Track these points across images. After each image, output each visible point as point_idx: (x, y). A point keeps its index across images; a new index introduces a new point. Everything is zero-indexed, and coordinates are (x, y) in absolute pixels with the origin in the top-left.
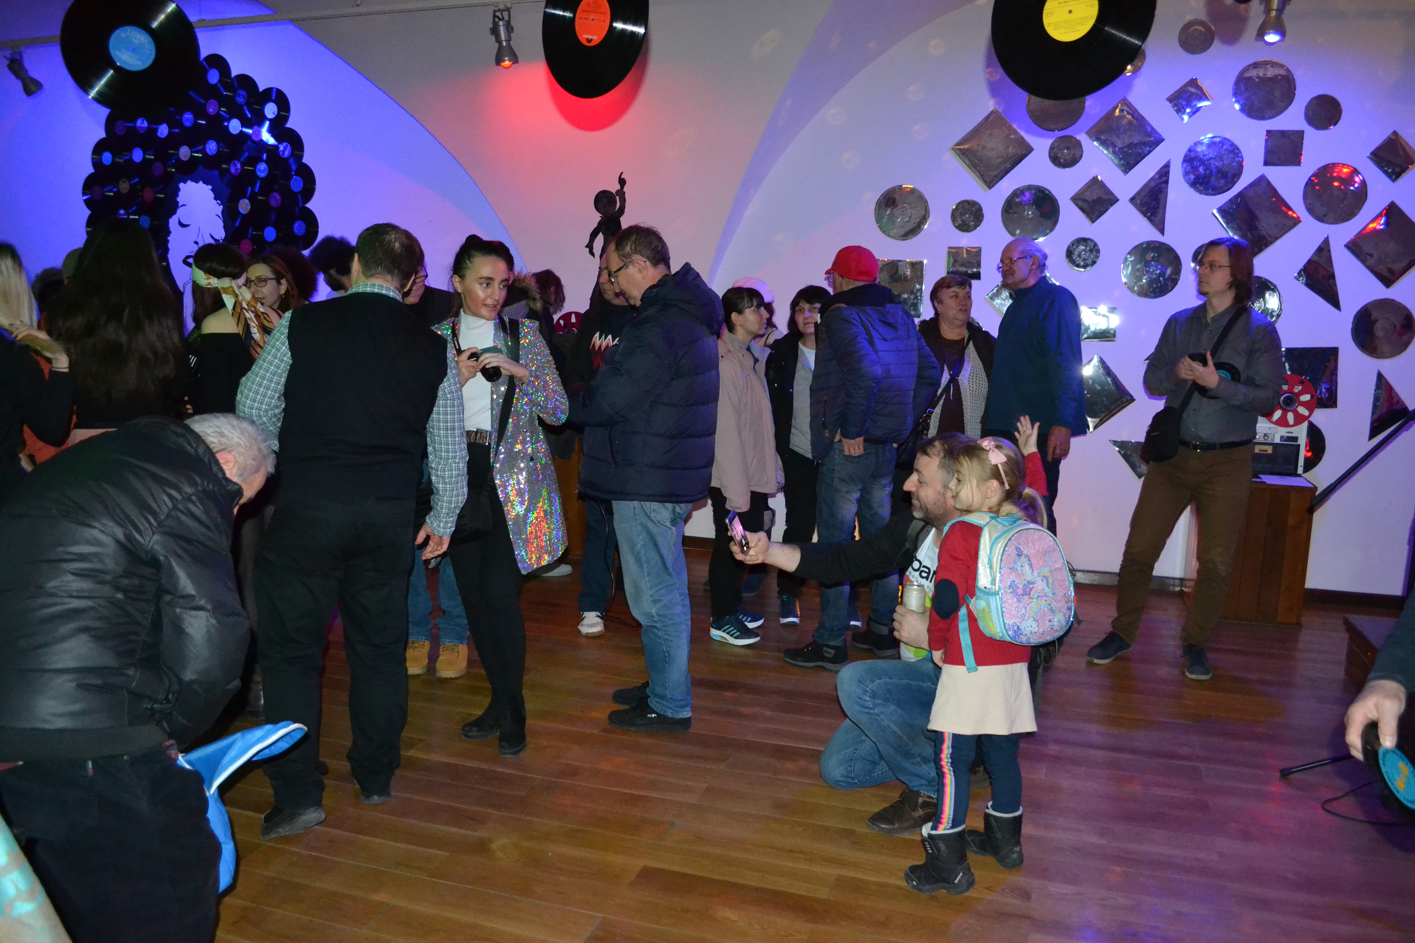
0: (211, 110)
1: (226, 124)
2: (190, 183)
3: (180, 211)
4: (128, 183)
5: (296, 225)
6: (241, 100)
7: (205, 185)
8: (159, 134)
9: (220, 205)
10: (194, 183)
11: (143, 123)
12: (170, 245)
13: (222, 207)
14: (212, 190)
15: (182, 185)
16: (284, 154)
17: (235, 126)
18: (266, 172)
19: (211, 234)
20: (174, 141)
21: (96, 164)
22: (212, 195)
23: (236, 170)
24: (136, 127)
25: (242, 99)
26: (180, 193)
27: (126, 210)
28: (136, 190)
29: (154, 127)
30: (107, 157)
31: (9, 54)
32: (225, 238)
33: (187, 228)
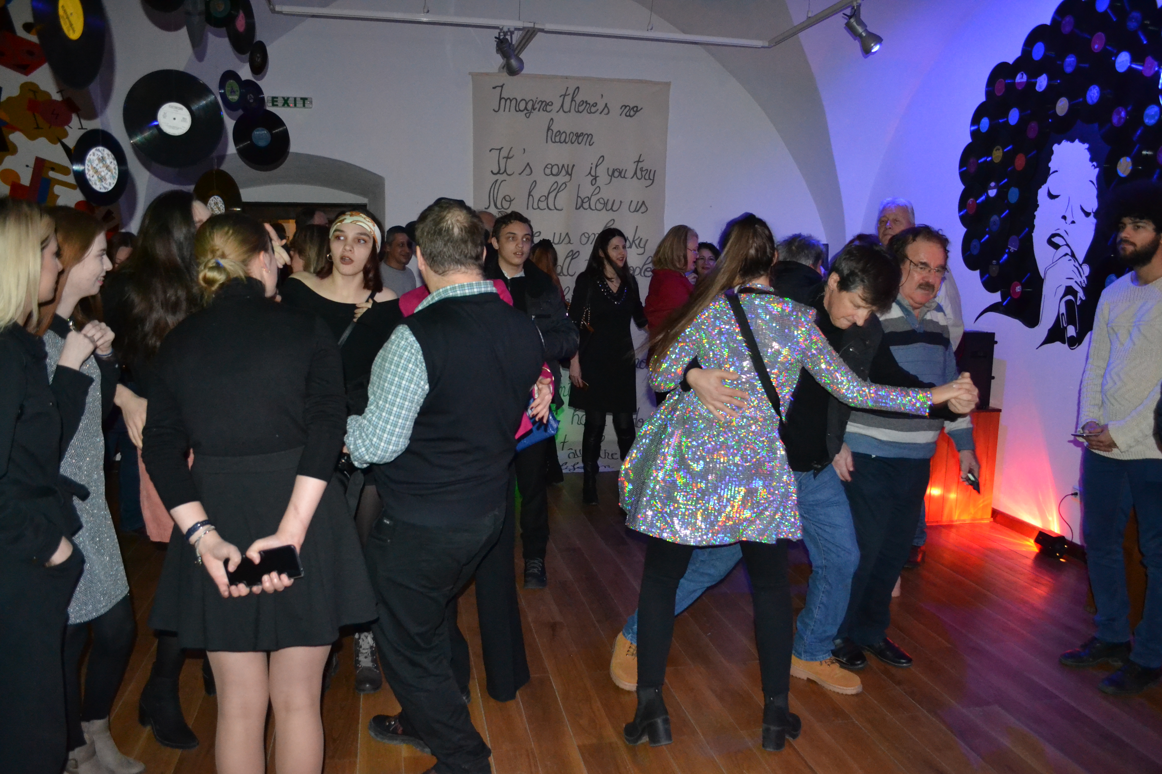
0: (1096, 47)
1: (1112, 60)
2: (1065, 144)
3: (1051, 179)
4: (1001, 151)
7: (1081, 144)
8: (1037, 88)
9: (1095, 168)
10: (1069, 143)
11: (1022, 78)
12: (1036, 222)
13: (1097, 170)
14: (1089, 149)
15: (1056, 147)
17: (1122, 62)
18: (1157, 118)
19: (1081, 206)
20: (1052, 94)
21: (975, 133)
22: (1087, 155)
23: (1120, 119)
24: (1014, 83)
26: (1053, 157)
27: (997, 182)
28: (1008, 158)
29: (1033, 81)
30: (985, 123)
31: (848, 11)
32: (1097, 210)
33: (1057, 199)
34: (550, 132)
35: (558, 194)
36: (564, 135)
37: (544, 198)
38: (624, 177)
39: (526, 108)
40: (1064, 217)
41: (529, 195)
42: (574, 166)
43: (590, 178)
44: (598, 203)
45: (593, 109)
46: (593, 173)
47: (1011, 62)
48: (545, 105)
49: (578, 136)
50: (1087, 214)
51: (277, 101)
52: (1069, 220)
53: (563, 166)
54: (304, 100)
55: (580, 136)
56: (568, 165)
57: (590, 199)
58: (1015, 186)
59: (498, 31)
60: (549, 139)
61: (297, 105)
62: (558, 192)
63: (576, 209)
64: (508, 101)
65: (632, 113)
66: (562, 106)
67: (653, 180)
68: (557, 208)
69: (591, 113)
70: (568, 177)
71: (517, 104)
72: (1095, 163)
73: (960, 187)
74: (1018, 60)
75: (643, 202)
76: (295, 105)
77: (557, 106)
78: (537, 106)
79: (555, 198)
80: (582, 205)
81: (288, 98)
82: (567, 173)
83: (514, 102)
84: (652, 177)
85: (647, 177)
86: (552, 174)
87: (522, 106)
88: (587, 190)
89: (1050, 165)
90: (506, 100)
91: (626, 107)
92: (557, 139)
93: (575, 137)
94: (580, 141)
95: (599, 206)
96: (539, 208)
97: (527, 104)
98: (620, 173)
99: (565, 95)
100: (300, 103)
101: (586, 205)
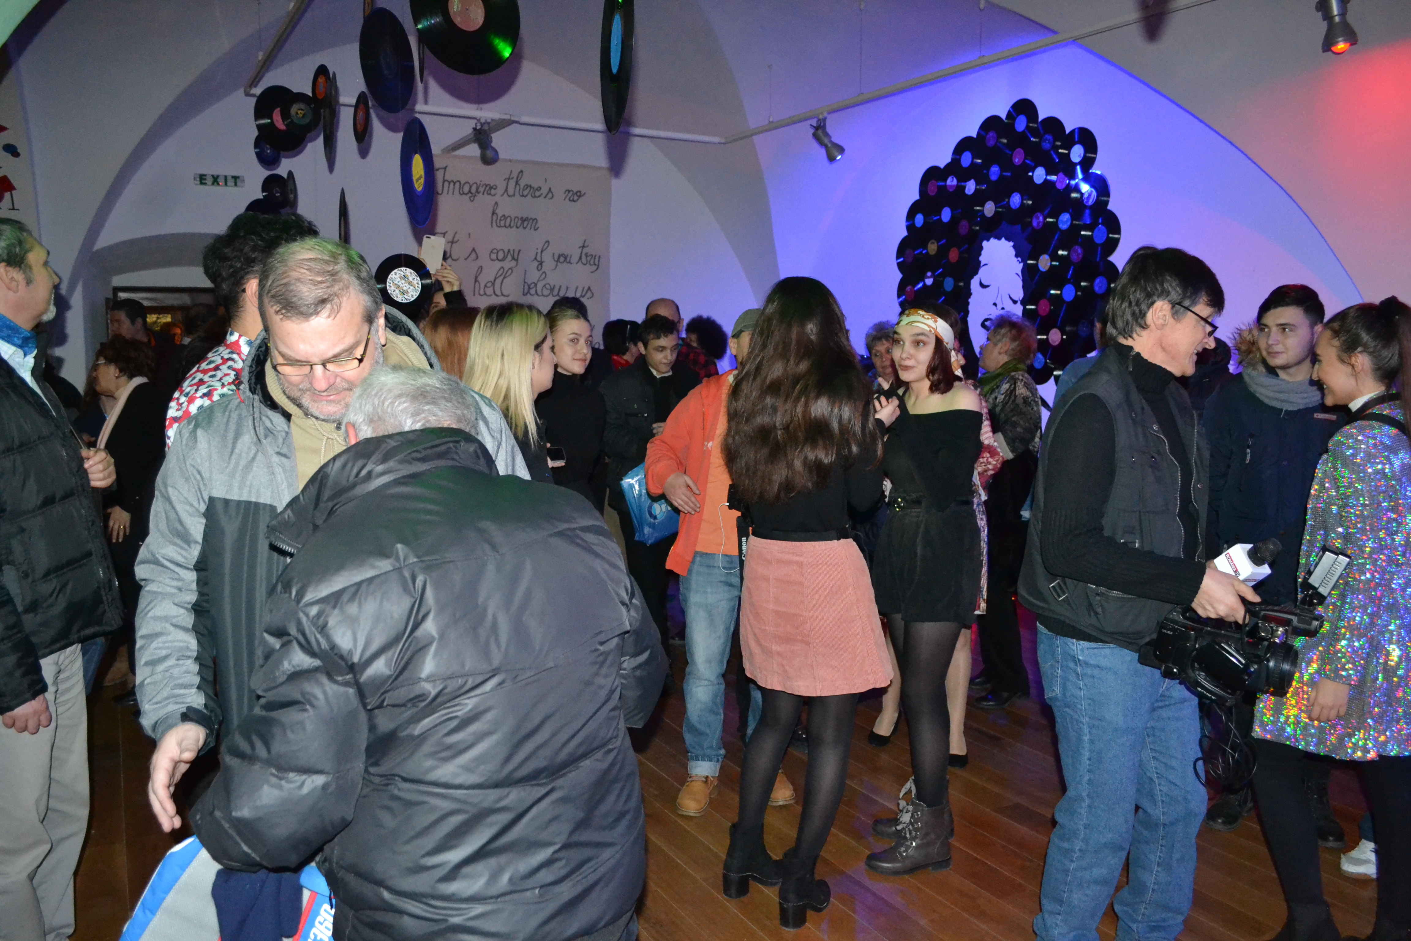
0: (1017, 160)
1: (1030, 174)
2: (992, 240)
3: (982, 271)
4: (936, 244)
5: (1097, 281)
6: (1046, 145)
7: (1007, 242)
8: (967, 191)
10: (996, 241)
11: (953, 181)
12: (970, 308)
13: (1022, 264)
15: (985, 244)
16: (1087, 202)
17: (1039, 175)
18: (1069, 224)
19: (1009, 295)
20: (980, 198)
21: (910, 227)
22: (1013, 252)
23: (1038, 223)
24: (946, 186)
25: (1048, 145)
26: (983, 252)
27: (933, 273)
28: (943, 251)
29: (963, 184)
30: (919, 219)
31: (814, 123)
32: (1023, 298)
33: (988, 289)
34: (495, 218)
35: (505, 280)
36: (509, 220)
37: (489, 285)
38: (569, 262)
39: (470, 192)
40: (995, 304)
41: (476, 281)
42: (519, 251)
43: (536, 263)
44: (544, 289)
45: (537, 194)
46: (539, 258)
47: (942, 166)
48: (490, 189)
49: (523, 220)
50: (1015, 302)
51: (205, 179)
52: (999, 306)
53: (509, 251)
54: (235, 178)
55: (525, 220)
56: (514, 251)
57: (536, 285)
58: (950, 276)
59: (475, 121)
60: (494, 224)
61: (229, 184)
62: (505, 277)
63: (524, 295)
64: (452, 184)
65: (576, 198)
66: (506, 190)
67: (598, 266)
68: (505, 294)
69: (535, 197)
70: (514, 263)
71: (461, 187)
72: (1019, 259)
73: (899, 276)
74: (948, 166)
75: (589, 288)
76: (226, 184)
77: (500, 190)
78: (481, 189)
79: (501, 284)
80: (528, 292)
81: (218, 176)
82: (513, 258)
83: (457, 184)
84: (596, 263)
85: (592, 263)
86: (498, 259)
87: (466, 189)
88: (534, 276)
89: (981, 258)
90: (449, 183)
91: (569, 191)
92: (502, 223)
93: (520, 222)
94: (525, 225)
95: (546, 292)
96: (485, 294)
97: (471, 187)
98: (566, 258)
99: (509, 179)
100: (231, 182)
101: (533, 291)
